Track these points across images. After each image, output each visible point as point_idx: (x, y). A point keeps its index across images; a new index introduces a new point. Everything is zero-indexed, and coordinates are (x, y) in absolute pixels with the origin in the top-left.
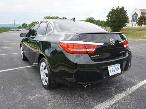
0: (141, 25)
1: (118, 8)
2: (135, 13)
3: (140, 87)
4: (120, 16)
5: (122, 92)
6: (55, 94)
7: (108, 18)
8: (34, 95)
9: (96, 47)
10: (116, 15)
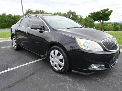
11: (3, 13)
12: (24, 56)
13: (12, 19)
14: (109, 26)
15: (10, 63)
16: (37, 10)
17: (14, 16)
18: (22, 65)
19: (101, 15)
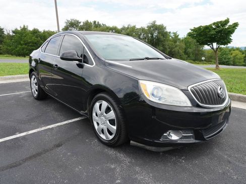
11: (22, 27)
12: (50, 110)
13: (39, 38)
14: (234, 55)
15: (23, 122)
16: (87, 21)
17: (42, 32)
18: (43, 128)
19: (213, 32)
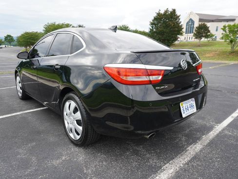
0: (200, 38)
1: (166, 11)
2: (191, 19)
3: (220, 133)
4: (171, 23)
5: (197, 142)
6: (93, 153)
7: (152, 27)
8: (58, 158)
9: (162, 73)
10: (164, 22)
